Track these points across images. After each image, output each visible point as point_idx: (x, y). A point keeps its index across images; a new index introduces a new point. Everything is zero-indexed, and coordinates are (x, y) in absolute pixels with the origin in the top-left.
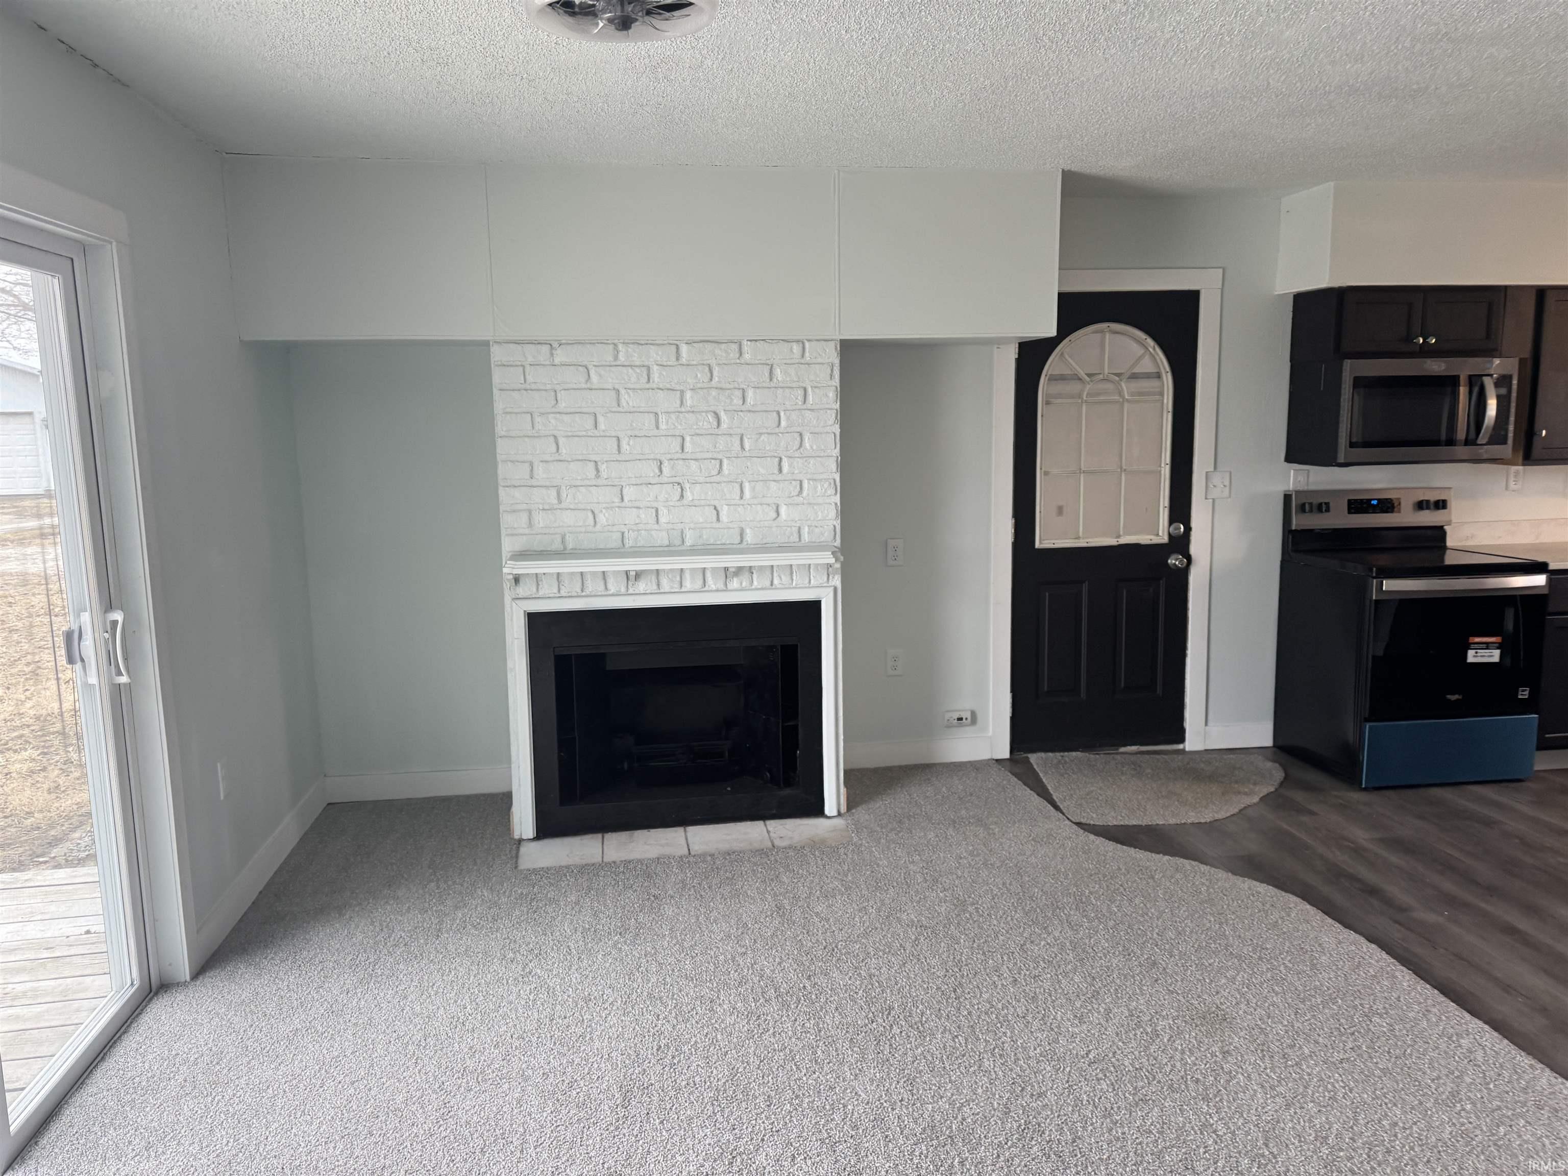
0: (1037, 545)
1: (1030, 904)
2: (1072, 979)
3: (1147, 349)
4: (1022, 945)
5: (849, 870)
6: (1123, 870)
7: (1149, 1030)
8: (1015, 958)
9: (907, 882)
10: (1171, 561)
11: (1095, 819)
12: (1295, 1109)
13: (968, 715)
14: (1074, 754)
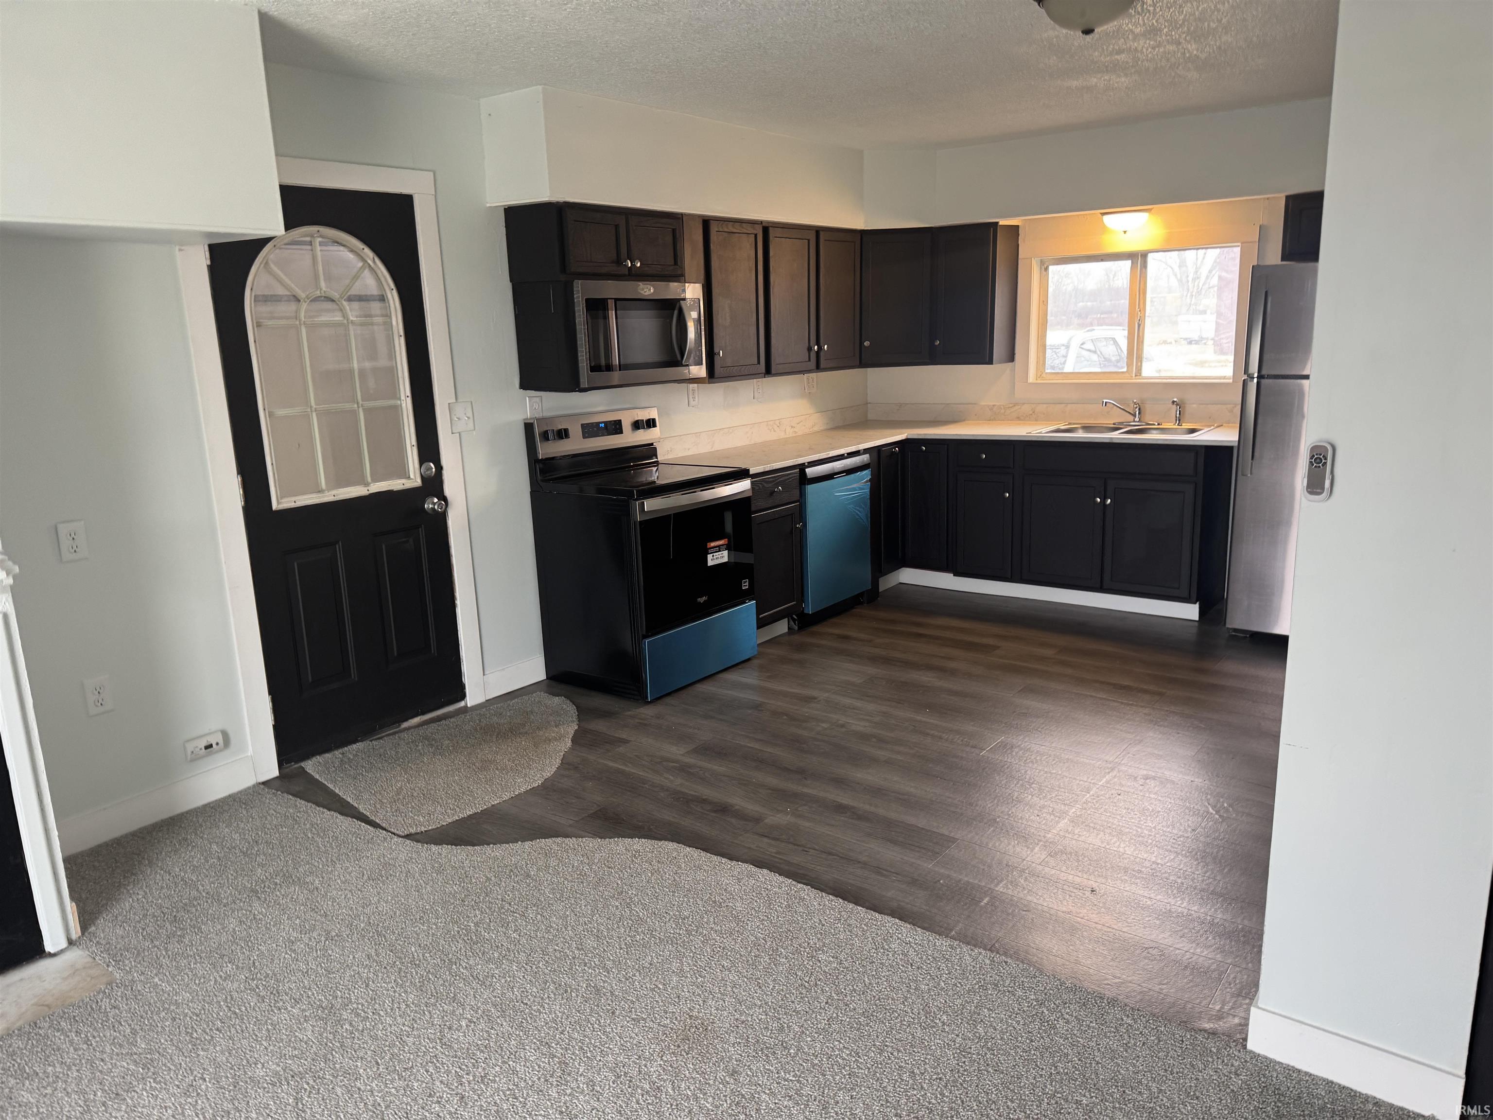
0: (275, 506)
1: (417, 973)
2: (526, 1060)
3: (366, 261)
4: (441, 1040)
5: (134, 1032)
6: (493, 878)
7: (647, 1087)
8: (443, 1064)
9: (235, 1013)
10: (428, 506)
11: (424, 824)
12: (832, 1108)
13: (219, 738)
14: (354, 746)
